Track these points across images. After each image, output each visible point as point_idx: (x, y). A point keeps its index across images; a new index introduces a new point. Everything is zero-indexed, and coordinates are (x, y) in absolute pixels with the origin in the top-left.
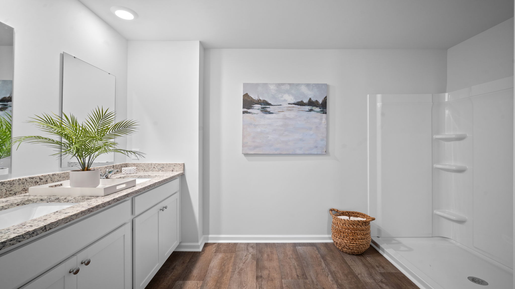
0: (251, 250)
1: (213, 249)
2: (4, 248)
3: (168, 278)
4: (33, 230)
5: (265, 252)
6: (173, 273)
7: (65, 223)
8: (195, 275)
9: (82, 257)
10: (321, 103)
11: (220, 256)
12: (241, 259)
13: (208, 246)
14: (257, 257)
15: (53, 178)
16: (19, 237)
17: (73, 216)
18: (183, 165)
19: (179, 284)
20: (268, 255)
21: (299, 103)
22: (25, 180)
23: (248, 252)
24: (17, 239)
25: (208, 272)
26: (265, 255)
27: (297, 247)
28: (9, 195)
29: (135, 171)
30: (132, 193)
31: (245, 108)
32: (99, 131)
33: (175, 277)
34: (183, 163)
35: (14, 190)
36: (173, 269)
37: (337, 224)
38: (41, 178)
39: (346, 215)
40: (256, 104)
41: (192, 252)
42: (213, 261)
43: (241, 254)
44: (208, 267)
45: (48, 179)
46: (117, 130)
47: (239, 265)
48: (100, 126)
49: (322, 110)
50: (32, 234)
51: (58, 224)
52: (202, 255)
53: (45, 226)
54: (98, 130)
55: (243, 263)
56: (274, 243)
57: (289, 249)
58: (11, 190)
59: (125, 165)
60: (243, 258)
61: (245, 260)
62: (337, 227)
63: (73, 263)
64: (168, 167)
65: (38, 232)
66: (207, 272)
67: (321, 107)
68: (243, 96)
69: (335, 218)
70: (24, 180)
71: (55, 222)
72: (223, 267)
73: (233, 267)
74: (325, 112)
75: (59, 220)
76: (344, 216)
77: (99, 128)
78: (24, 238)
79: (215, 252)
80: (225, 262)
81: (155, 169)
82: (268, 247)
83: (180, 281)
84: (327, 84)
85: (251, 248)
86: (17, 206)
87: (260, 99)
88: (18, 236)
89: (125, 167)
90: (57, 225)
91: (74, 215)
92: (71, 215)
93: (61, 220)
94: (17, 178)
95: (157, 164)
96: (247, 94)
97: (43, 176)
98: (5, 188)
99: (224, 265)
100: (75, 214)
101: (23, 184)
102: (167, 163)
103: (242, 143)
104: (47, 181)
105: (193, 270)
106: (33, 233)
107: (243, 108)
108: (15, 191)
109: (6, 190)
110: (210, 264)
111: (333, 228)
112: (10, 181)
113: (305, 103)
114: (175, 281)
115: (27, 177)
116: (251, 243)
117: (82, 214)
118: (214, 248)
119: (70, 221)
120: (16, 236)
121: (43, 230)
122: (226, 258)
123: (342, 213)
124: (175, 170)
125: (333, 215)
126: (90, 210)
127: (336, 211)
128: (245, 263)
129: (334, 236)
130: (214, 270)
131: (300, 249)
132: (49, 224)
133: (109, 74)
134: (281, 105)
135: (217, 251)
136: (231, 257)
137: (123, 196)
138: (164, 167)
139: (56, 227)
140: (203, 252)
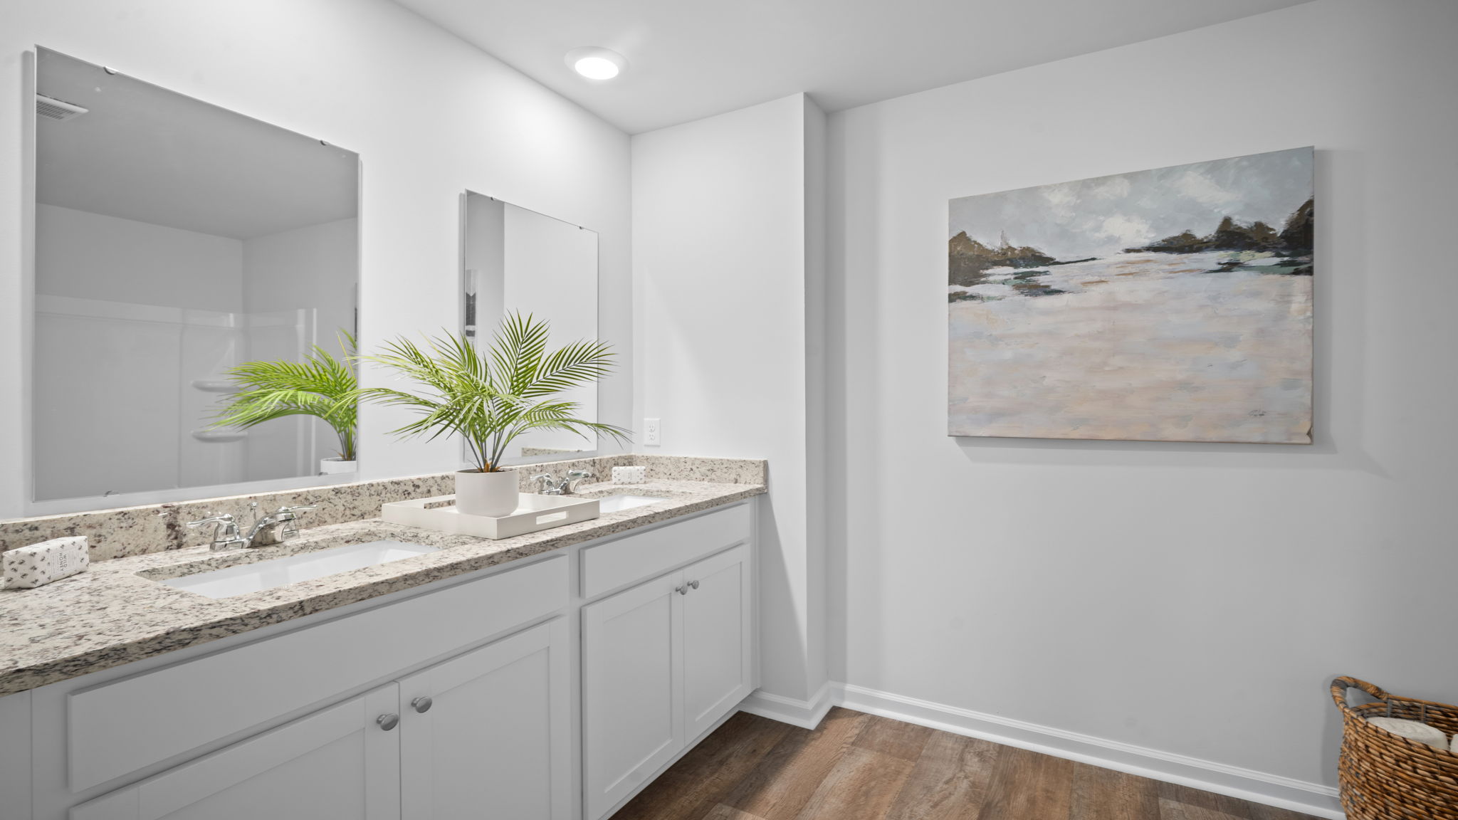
0: (973, 764)
1: (851, 729)
2: (196, 641)
3: (699, 788)
4: (269, 610)
5: (1025, 788)
6: (716, 775)
7: (357, 601)
8: (773, 802)
9: (413, 688)
10: (1284, 232)
11: (865, 758)
12: (929, 789)
13: (840, 717)
14: (986, 796)
15: (443, 485)
16: (232, 622)
17: (380, 585)
18: (762, 465)
19: (721, 813)
20: (1032, 801)
21: (1171, 243)
22: (383, 486)
23: (961, 771)
24: (228, 625)
25: (813, 801)
26: (1021, 800)
27: (1161, 801)
28: (350, 518)
29: (642, 476)
30: (569, 537)
31: (955, 284)
32: (519, 372)
33: (718, 790)
34: (762, 459)
35: (360, 508)
36: (721, 763)
37: (1368, 752)
38: (416, 483)
39: (1434, 723)
40: (996, 263)
41: (788, 725)
42: (839, 771)
43: (934, 770)
44: (817, 787)
45: (431, 487)
46: (563, 369)
47: (915, 809)
48: (519, 361)
49: (1286, 259)
50: (265, 618)
51: (335, 601)
52: (813, 742)
53: (301, 602)
54: (516, 369)
55: (931, 804)
56: (1068, 762)
57: (1127, 797)
58: (354, 508)
59: (627, 461)
60: (938, 788)
61: (941, 794)
62: (1366, 765)
63: (386, 702)
64: (725, 470)
65: (283, 615)
66: (807, 802)
67: (1285, 248)
68: (951, 242)
69: (1355, 725)
70: (381, 488)
71: (328, 595)
72: (863, 798)
73: (893, 809)
74: (1302, 267)
75: (340, 591)
76: (1416, 724)
77: (519, 366)
78: (246, 625)
79: (853, 744)
80: (873, 784)
81: (694, 473)
82: (1043, 770)
83: (727, 807)
84: (1316, 148)
85: (976, 760)
86: (347, 544)
87: (1010, 247)
88: (231, 619)
89: (627, 464)
90: (333, 603)
91: (382, 583)
92: (374, 583)
93: (345, 591)
94: (367, 482)
95: (699, 459)
96: (963, 234)
97: (420, 479)
98: (343, 501)
99: (867, 794)
100: (387, 580)
101: (378, 495)
102: (721, 458)
103: (947, 401)
104: (429, 491)
105: (772, 781)
106: (269, 616)
107: (949, 285)
108: (363, 509)
109: (344, 505)
110: (826, 776)
111: (1344, 763)
112: (353, 487)
113: (1201, 242)
114: (714, 801)
115: (386, 480)
116: (980, 741)
117: (408, 582)
118: (856, 728)
119: (371, 596)
120: (227, 619)
121: (295, 612)
122: (881, 771)
123: (1408, 708)
124: (742, 480)
125: (1347, 710)
126: (431, 575)
127: (1372, 690)
128: (938, 808)
129: (1352, 801)
130: (833, 800)
131: (1174, 812)
132: (312, 600)
133: (581, 228)
134: (1093, 259)
135: (859, 742)
136: (898, 773)
137: (537, 543)
138: (715, 469)
139: (332, 608)
140: (819, 734)
